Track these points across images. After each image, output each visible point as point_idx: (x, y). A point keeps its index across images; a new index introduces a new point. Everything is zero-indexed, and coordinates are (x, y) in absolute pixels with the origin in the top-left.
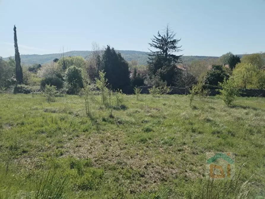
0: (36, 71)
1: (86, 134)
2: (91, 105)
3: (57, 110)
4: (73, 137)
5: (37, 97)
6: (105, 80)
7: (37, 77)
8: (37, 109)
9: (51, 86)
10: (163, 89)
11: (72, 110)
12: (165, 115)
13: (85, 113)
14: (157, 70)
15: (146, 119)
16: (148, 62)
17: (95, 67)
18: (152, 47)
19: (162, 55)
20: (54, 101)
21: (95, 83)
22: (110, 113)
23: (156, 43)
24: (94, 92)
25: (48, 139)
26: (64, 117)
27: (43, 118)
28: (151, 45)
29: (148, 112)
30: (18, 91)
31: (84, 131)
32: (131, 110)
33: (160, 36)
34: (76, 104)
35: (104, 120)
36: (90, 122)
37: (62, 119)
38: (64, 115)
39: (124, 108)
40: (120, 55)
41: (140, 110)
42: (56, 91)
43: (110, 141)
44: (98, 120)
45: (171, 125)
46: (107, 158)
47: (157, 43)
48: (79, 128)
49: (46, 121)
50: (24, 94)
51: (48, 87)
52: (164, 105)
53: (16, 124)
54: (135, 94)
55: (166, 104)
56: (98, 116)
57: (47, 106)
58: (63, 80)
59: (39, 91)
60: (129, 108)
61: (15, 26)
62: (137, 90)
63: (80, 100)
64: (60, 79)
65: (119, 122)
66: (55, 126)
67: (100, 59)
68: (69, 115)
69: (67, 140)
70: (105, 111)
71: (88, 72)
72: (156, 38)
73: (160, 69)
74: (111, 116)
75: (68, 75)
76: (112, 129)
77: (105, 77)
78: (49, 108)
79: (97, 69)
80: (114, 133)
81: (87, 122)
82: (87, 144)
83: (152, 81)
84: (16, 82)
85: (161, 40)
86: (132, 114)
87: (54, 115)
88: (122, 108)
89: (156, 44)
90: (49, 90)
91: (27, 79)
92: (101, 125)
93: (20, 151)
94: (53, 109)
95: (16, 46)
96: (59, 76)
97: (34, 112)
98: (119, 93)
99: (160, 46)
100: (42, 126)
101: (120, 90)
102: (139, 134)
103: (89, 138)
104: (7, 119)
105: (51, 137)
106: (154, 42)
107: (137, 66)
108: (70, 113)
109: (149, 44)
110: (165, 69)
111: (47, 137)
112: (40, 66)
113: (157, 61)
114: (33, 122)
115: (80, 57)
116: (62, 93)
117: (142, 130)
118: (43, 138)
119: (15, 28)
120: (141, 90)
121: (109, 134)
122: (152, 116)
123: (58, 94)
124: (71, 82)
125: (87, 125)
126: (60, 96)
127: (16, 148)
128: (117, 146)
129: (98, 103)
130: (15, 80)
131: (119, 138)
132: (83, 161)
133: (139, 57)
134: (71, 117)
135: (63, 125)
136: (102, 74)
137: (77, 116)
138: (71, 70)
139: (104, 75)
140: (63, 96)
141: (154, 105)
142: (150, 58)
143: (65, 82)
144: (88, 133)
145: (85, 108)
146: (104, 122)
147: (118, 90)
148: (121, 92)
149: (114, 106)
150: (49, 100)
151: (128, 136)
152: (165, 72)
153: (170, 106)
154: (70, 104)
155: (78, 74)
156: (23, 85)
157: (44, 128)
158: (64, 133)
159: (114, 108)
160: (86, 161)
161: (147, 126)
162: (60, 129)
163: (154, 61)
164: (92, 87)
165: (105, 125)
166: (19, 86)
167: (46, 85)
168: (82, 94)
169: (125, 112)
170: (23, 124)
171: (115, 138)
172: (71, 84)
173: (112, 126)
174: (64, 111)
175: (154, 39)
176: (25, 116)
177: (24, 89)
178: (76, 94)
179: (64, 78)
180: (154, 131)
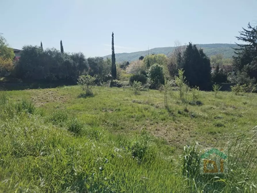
0: (125, 68)
1: (163, 122)
2: (169, 99)
3: (142, 102)
4: (154, 123)
5: (127, 90)
6: (184, 77)
7: (125, 73)
8: (127, 100)
9: (138, 82)
10: (247, 87)
11: (153, 103)
12: (242, 113)
13: (164, 105)
14: (244, 66)
15: (220, 116)
16: (234, 57)
17: (176, 63)
18: (240, 40)
19: (251, 49)
20: (140, 95)
21: (175, 79)
22: (185, 107)
23: (245, 35)
24: (173, 88)
25: (136, 122)
26: (147, 108)
27: (133, 107)
28: (239, 38)
29: (224, 109)
30: (113, 85)
31: (162, 120)
32: (206, 106)
33: (250, 27)
34: (157, 97)
35: (179, 113)
36: (167, 113)
37: (146, 109)
38: (147, 106)
39: (199, 103)
40: (201, 51)
41: (215, 107)
42: (141, 86)
43: (183, 130)
44: (174, 112)
45: (245, 123)
46: (179, 141)
47: (247, 36)
48: (159, 117)
49: (134, 110)
50: (117, 88)
51: (135, 82)
52: (245, 104)
53: (115, 110)
54: (213, 91)
55: (247, 103)
56: (174, 109)
57: (134, 98)
58: (147, 76)
59: (128, 85)
60: (204, 104)
61: (113, 33)
62: (215, 87)
63: (160, 95)
64: (145, 76)
65: (192, 115)
66: (141, 114)
67: (180, 56)
68: (151, 107)
69: (149, 125)
70: (181, 105)
71: (168, 69)
72: (245, 30)
73: (248, 64)
74: (186, 110)
75: (151, 72)
76: (185, 120)
77: (184, 75)
78: (136, 100)
79: (177, 65)
80: (187, 124)
81: (165, 113)
82: (164, 129)
83: (237, 78)
84: (111, 78)
85: (252, 32)
86: (206, 110)
87: (140, 105)
88: (197, 104)
89: (245, 37)
90: (136, 85)
91: (119, 76)
92: (176, 117)
93: (119, 127)
94: (139, 100)
95: (113, 48)
96: (144, 73)
97: (126, 102)
98: (196, 90)
99: (250, 38)
100: (132, 113)
101: (197, 87)
102: (210, 127)
103: (166, 125)
104: (109, 106)
105: (138, 121)
106: (243, 34)
107: (223, 60)
108: (152, 105)
109: (237, 37)
110: (254, 64)
111: (136, 121)
112: (128, 63)
113: (245, 55)
114: (126, 109)
115: (162, 55)
116: (145, 87)
117: (214, 124)
118: (133, 121)
119: (113, 34)
120: (221, 87)
121: (182, 124)
122: (226, 114)
123: (142, 88)
124: (154, 78)
125: (165, 115)
126: (144, 91)
127: (117, 126)
128: (188, 134)
129: (175, 98)
130: (111, 76)
131: (191, 129)
132: (161, 140)
133: (225, 50)
134: (153, 108)
135: (146, 113)
136: (181, 72)
137: (157, 107)
138: (154, 68)
139: (183, 73)
140: (146, 91)
141: (233, 103)
142: (237, 53)
143: (148, 78)
144: (165, 121)
145: (164, 102)
146: (179, 115)
147: (196, 86)
148: (197, 89)
149: (189, 101)
150: (136, 93)
151: (199, 128)
152: (254, 68)
153: (250, 106)
154: (152, 98)
155: (159, 71)
156: (116, 81)
157: (133, 114)
158: (147, 120)
159: (190, 104)
160: (163, 141)
161: (219, 121)
162: (144, 116)
163: (241, 56)
164: (171, 83)
165: (180, 117)
166: (114, 81)
167: (134, 81)
168: (162, 90)
169: (200, 108)
170: (119, 110)
171: (188, 128)
172: (153, 81)
173: (186, 118)
174: (148, 103)
175: (242, 32)
176: (120, 105)
177: (117, 83)
178: (157, 89)
179: (148, 75)
180: (225, 127)
